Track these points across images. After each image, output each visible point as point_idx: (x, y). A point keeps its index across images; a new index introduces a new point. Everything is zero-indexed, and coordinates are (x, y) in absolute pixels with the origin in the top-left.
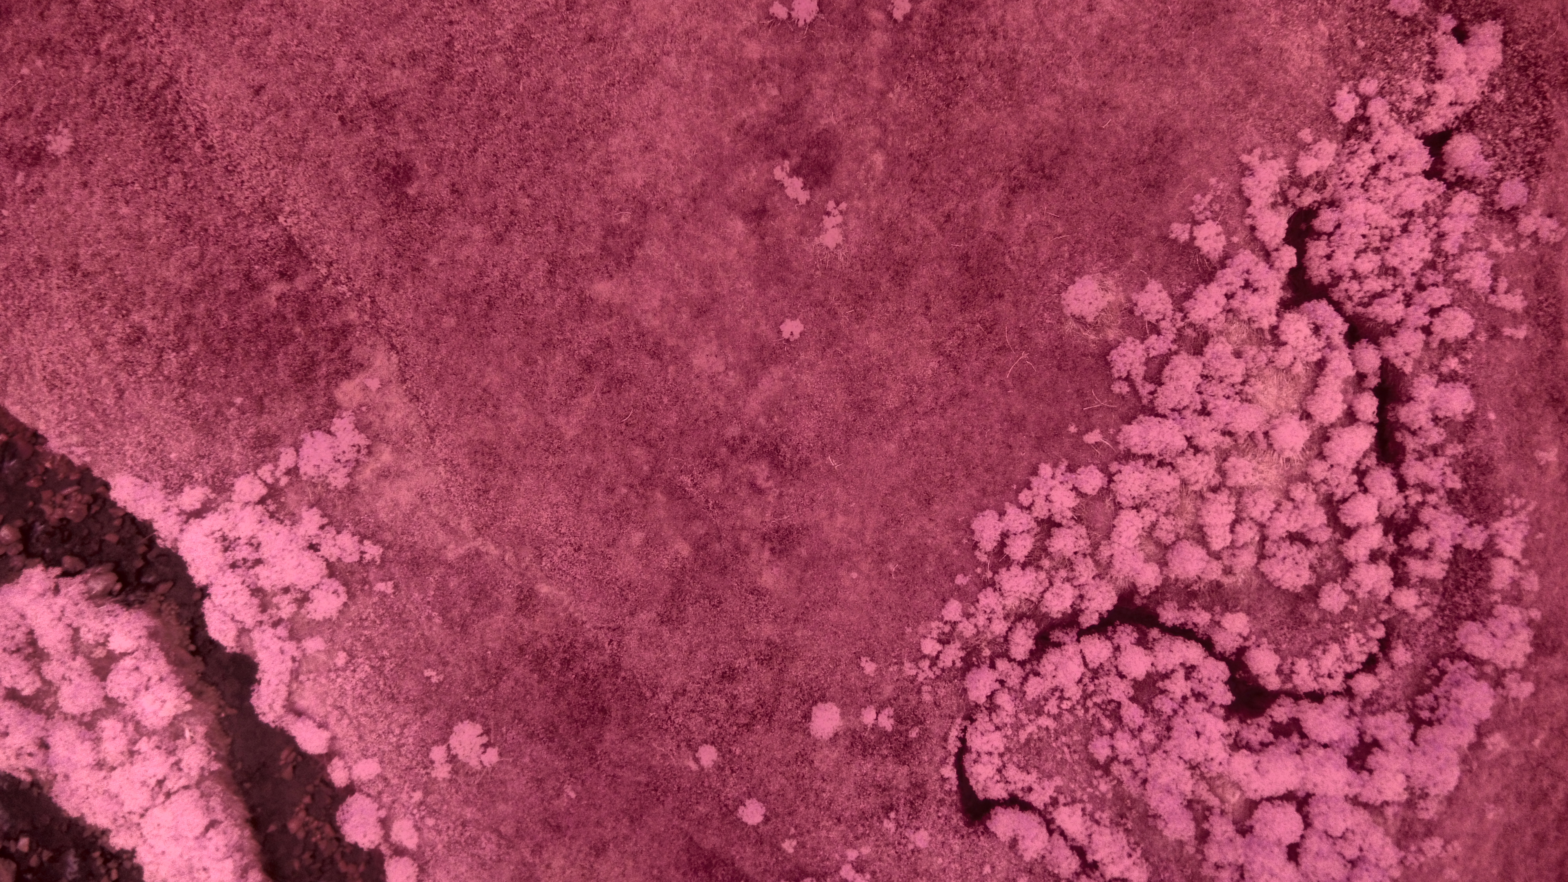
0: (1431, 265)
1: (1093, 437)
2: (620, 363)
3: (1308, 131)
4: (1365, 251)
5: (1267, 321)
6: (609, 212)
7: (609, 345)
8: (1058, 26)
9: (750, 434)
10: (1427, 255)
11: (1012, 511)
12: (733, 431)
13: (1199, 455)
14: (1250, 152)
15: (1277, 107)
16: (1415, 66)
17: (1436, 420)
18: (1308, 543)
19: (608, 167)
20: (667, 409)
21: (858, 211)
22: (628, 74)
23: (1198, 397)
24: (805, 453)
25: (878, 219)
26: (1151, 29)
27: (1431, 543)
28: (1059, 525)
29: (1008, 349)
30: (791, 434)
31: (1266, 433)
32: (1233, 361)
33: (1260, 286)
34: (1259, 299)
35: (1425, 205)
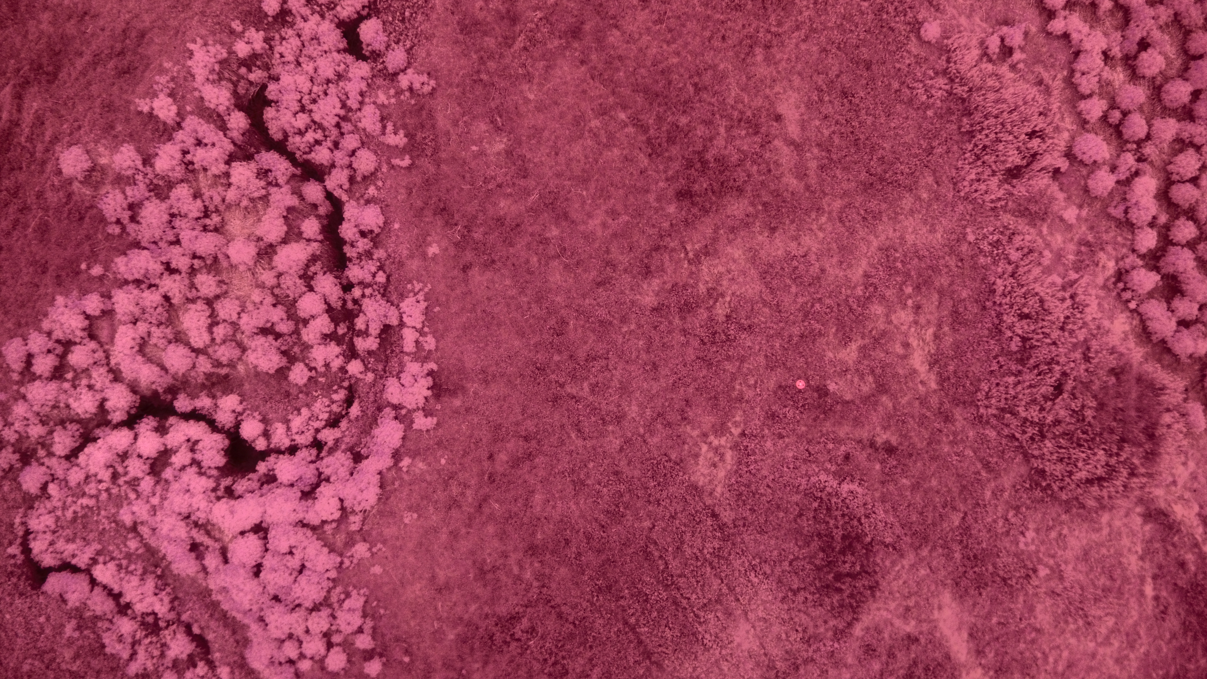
0: (344, 118)
1: (97, 271)
3: (238, 22)
5: (218, 168)
10: (340, 111)
11: (34, 335)
13: (174, 276)
14: (193, 40)
15: (215, 6)
17: (362, 234)
18: (276, 335)
23: (169, 231)
27: (367, 324)
28: (74, 343)
29: (30, 209)
31: (227, 256)
32: (191, 200)
33: (207, 141)
34: (207, 151)
35: (339, 75)
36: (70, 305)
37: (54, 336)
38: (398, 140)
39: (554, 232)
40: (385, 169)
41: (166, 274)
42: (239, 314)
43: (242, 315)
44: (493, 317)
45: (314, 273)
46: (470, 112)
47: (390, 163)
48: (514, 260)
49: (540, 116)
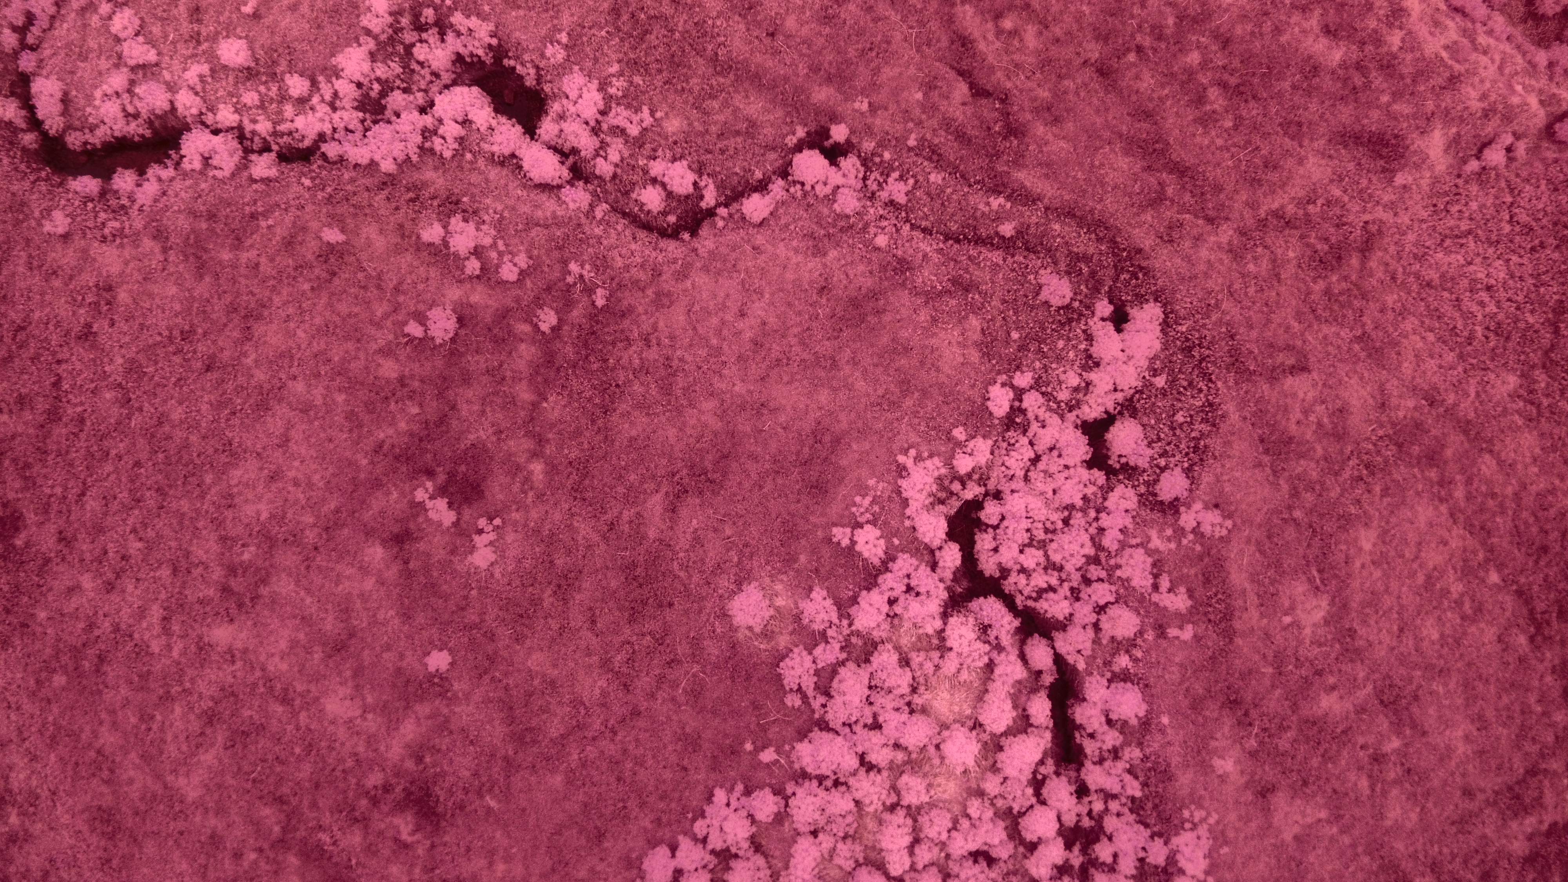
0: (1094, 560)
1: (768, 756)
2: (247, 713)
3: (961, 429)
4: (1030, 545)
5: (933, 625)
6: (231, 548)
7: (233, 694)
8: (712, 332)
9: (394, 781)
10: (1090, 551)
11: (685, 843)
12: (375, 779)
13: (872, 774)
14: (905, 452)
15: (930, 405)
16: (1071, 354)
17: (1109, 722)
18: (991, 861)
19: (229, 501)
20: (298, 760)
21: (515, 523)
22: (252, 401)
23: (868, 710)
24: (460, 795)
25: (537, 531)
26: (804, 331)
27: (1115, 856)
28: (736, 856)
29: (679, 662)
30: (443, 774)
31: (937, 747)
32: (899, 671)
33: (922, 590)
34: (922, 604)
35: (1085, 498)
36: (734, 804)
37: (710, 846)
38: (1179, 602)
39: (1393, 745)
40: (1150, 636)
41: (862, 770)
42: (949, 831)
43: (954, 834)
45: (1045, 778)
46: (1278, 564)
47: (1161, 630)
48: (1337, 785)
49: (1378, 574)
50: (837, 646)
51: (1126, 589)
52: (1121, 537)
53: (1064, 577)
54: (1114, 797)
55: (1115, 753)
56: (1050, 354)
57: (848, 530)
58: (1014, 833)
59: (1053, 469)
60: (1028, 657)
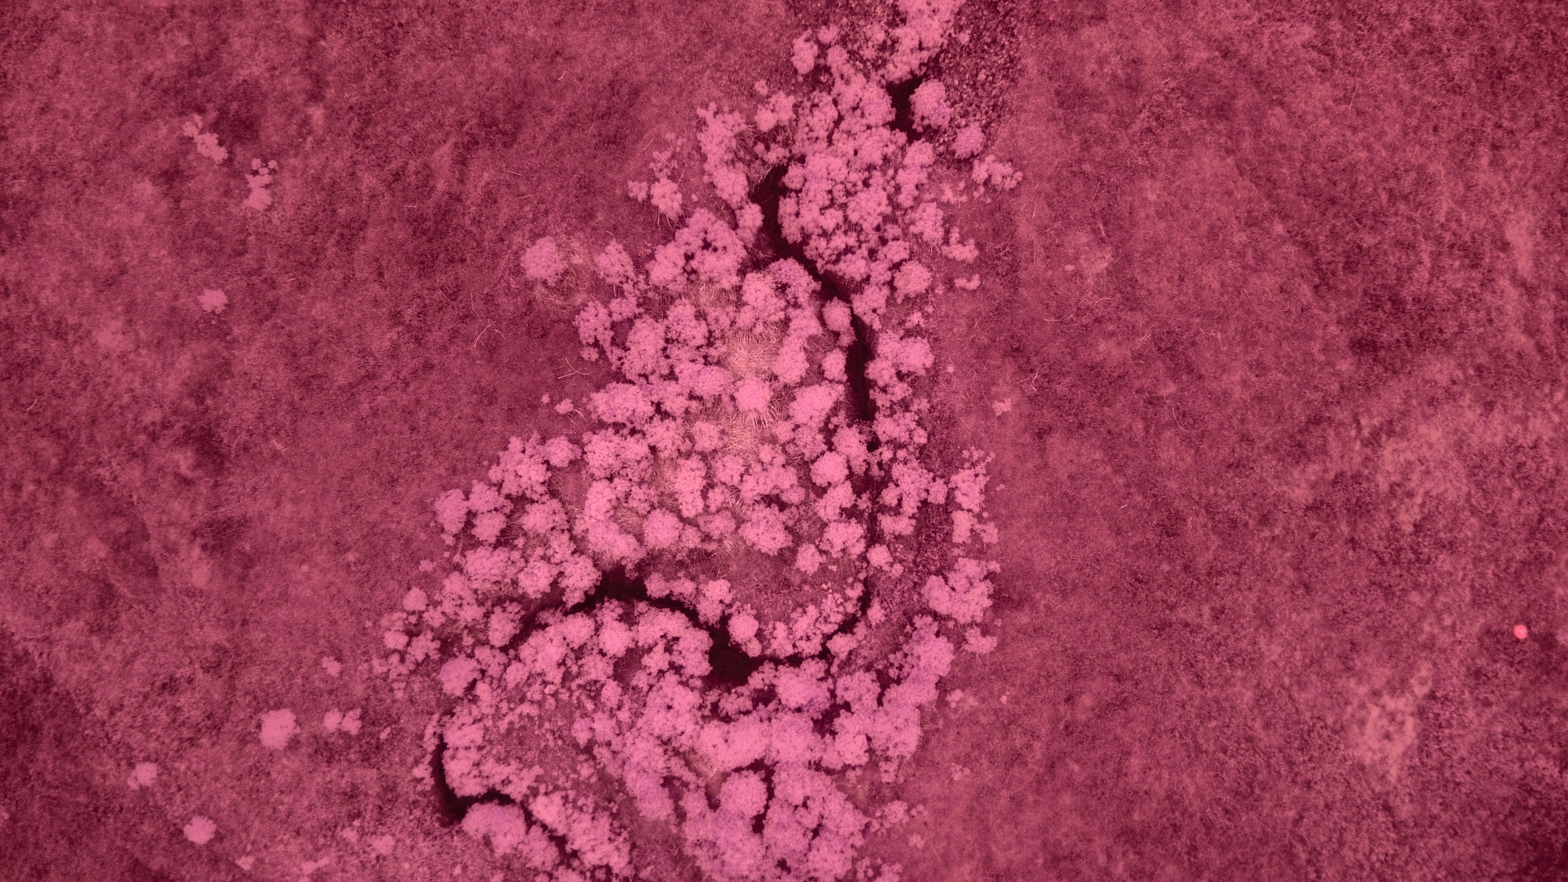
0: (891, 219)
1: (564, 407)
3: (763, 82)
4: (830, 207)
5: (729, 281)
9: (173, 418)
10: (886, 209)
11: (478, 488)
12: (152, 415)
13: (666, 421)
14: (706, 106)
15: (733, 58)
16: (879, 10)
17: (900, 376)
20: (75, 394)
23: (663, 362)
24: (243, 437)
27: (900, 498)
28: (531, 501)
29: (474, 318)
30: (227, 416)
31: (733, 398)
32: (694, 322)
33: (719, 244)
34: (718, 258)
35: (886, 159)
36: (529, 451)
37: (505, 491)
38: (967, 252)
39: (1169, 389)
40: (940, 289)
41: (657, 418)
42: (742, 476)
43: (746, 477)
44: (1078, 504)
45: (836, 427)
46: (1065, 215)
47: (949, 283)
48: (1111, 426)
49: (1162, 225)
50: (633, 301)
51: (920, 245)
52: (916, 193)
53: (862, 238)
54: (902, 446)
55: (905, 405)
56: (858, 9)
57: (645, 184)
58: (806, 481)
59: (856, 129)
60: (826, 317)
